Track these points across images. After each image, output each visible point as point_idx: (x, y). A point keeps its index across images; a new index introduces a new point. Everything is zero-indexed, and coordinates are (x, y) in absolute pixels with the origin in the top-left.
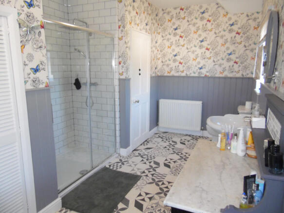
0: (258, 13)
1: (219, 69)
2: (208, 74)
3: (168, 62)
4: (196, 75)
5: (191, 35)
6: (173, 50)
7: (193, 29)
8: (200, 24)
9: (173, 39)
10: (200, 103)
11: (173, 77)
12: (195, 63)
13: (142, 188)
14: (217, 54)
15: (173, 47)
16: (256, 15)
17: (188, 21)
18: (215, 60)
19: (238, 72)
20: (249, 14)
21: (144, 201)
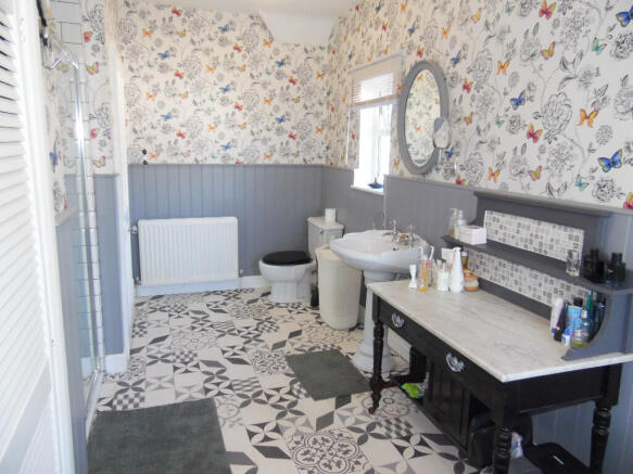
0: (321, 48)
1: (263, 149)
2: (241, 159)
3: (150, 132)
4: (218, 161)
5: (202, 74)
6: (162, 104)
7: (206, 61)
8: (220, 52)
9: (161, 79)
10: (233, 221)
11: (167, 166)
12: (213, 136)
14: (256, 118)
15: (161, 96)
16: (318, 52)
17: (193, 42)
18: (255, 130)
19: (297, 155)
20: (309, 49)
21: (271, 439)
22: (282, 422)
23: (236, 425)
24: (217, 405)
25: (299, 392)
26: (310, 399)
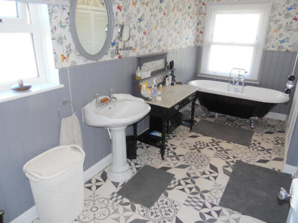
13: (215, 186)
21: (210, 172)
22: (199, 175)
23: (218, 184)
24: (219, 200)
25: (175, 183)
26: (175, 177)
